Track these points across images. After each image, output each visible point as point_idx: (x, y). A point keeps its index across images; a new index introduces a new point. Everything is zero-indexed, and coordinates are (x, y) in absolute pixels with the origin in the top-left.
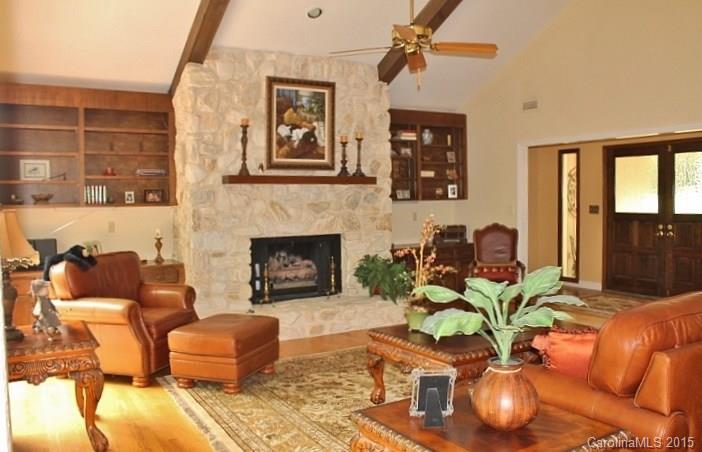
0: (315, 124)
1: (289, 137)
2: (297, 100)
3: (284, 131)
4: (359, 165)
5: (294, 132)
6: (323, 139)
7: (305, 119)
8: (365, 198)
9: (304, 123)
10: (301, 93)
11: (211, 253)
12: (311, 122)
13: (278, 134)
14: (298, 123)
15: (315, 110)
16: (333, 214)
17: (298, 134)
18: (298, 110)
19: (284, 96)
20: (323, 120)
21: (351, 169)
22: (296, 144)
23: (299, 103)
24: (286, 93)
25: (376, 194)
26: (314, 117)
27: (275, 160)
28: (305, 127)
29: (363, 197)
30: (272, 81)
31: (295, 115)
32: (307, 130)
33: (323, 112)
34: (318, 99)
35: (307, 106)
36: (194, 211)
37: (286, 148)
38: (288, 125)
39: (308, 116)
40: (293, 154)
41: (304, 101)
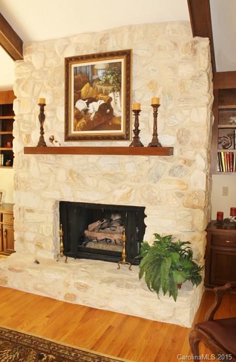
0: (111, 95)
1: (86, 111)
2: (93, 75)
3: (81, 105)
4: (155, 134)
5: (91, 105)
6: (119, 109)
7: (101, 92)
8: (171, 171)
9: (100, 96)
10: (96, 67)
11: (25, 208)
12: (106, 94)
13: (75, 108)
14: (94, 96)
15: (111, 81)
16: (129, 186)
17: (94, 107)
18: (94, 84)
19: (81, 73)
20: (119, 90)
21: (146, 139)
22: (92, 116)
23: (95, 77)
24: (83, 70)
25: (185, 167)
26: (110, 88)
27: (73, 132)
28: (101, 99)
29: (168, 169)
30: (68, 61)
31: (91, 88)
32: (103, 102)
33: (119, 82)
34: (114, 70)
35: (103, 79)
36: (15, 175)
37: (83, 121)
38: (84, 100)
39: (104, 88)
40: (89, 126)
41: (100, 74)
